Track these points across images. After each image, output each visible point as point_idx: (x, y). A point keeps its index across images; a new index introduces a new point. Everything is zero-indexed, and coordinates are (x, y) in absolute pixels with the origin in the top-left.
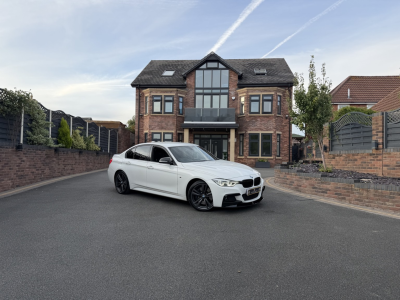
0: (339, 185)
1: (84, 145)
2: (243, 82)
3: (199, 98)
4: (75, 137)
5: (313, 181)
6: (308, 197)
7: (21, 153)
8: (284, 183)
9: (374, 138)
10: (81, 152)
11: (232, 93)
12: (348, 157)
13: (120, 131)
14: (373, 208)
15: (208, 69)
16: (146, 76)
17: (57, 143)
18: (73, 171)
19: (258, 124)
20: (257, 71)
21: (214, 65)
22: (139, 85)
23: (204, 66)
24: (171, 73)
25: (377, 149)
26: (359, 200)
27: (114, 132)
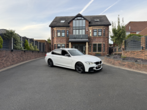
0: (130, 63)
1: (34, 49)
2: (91, 24)
3: (74, 31)
4: (30, 46)
5: (119, 61)
6: (118, 67)
7: (13, 53)
8: (108, 62)
9: (142, 45)
10: (33, 51)
11: (87, 29)
12: (132, 52)
13: (46, 44)
14: (142, 71)
15: (78, 20)
16: (55, 23)
17: (24, 48)
18: (30, 59)
19: (96, 40)
20: (95, 20)
21: (80, 18)
22: (52, 26)
23: (76, 19)
24: (63, 21)
25: (143, 49)
26: (137, 68)
27: (44, 44)
